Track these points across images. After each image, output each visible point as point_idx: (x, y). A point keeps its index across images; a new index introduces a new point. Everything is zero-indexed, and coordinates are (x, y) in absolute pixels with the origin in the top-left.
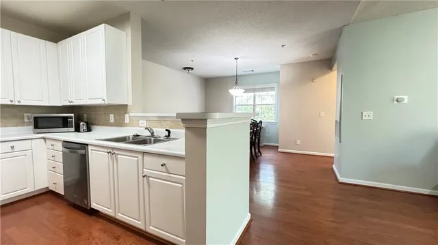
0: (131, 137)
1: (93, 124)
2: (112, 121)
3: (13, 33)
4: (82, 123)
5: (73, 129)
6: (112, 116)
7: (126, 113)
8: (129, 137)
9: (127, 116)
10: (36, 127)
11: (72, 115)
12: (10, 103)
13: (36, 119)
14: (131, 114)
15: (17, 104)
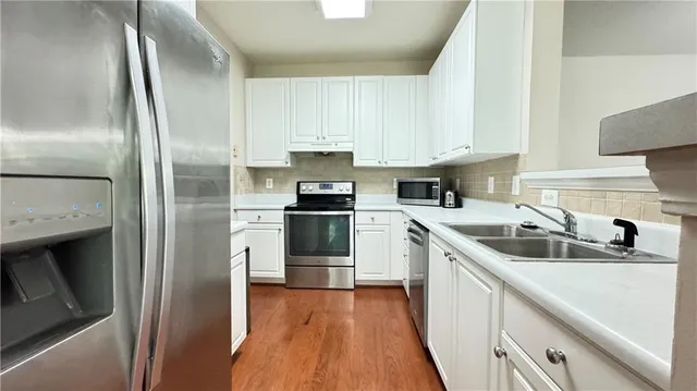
0: (514, 229)
1: (465, 196)
2: (491, 190)
3: (387, 78)
4: (449, 193)
5: (437, 202)
6: (491, 179)
7: (515, 174)
8: (509, 227)
9: (516, 179)
10: (400, 195)
11: (438, 179)
12: (378, 165)
13: (401, 184)
14: (524, 176)
15: (384, 165)
